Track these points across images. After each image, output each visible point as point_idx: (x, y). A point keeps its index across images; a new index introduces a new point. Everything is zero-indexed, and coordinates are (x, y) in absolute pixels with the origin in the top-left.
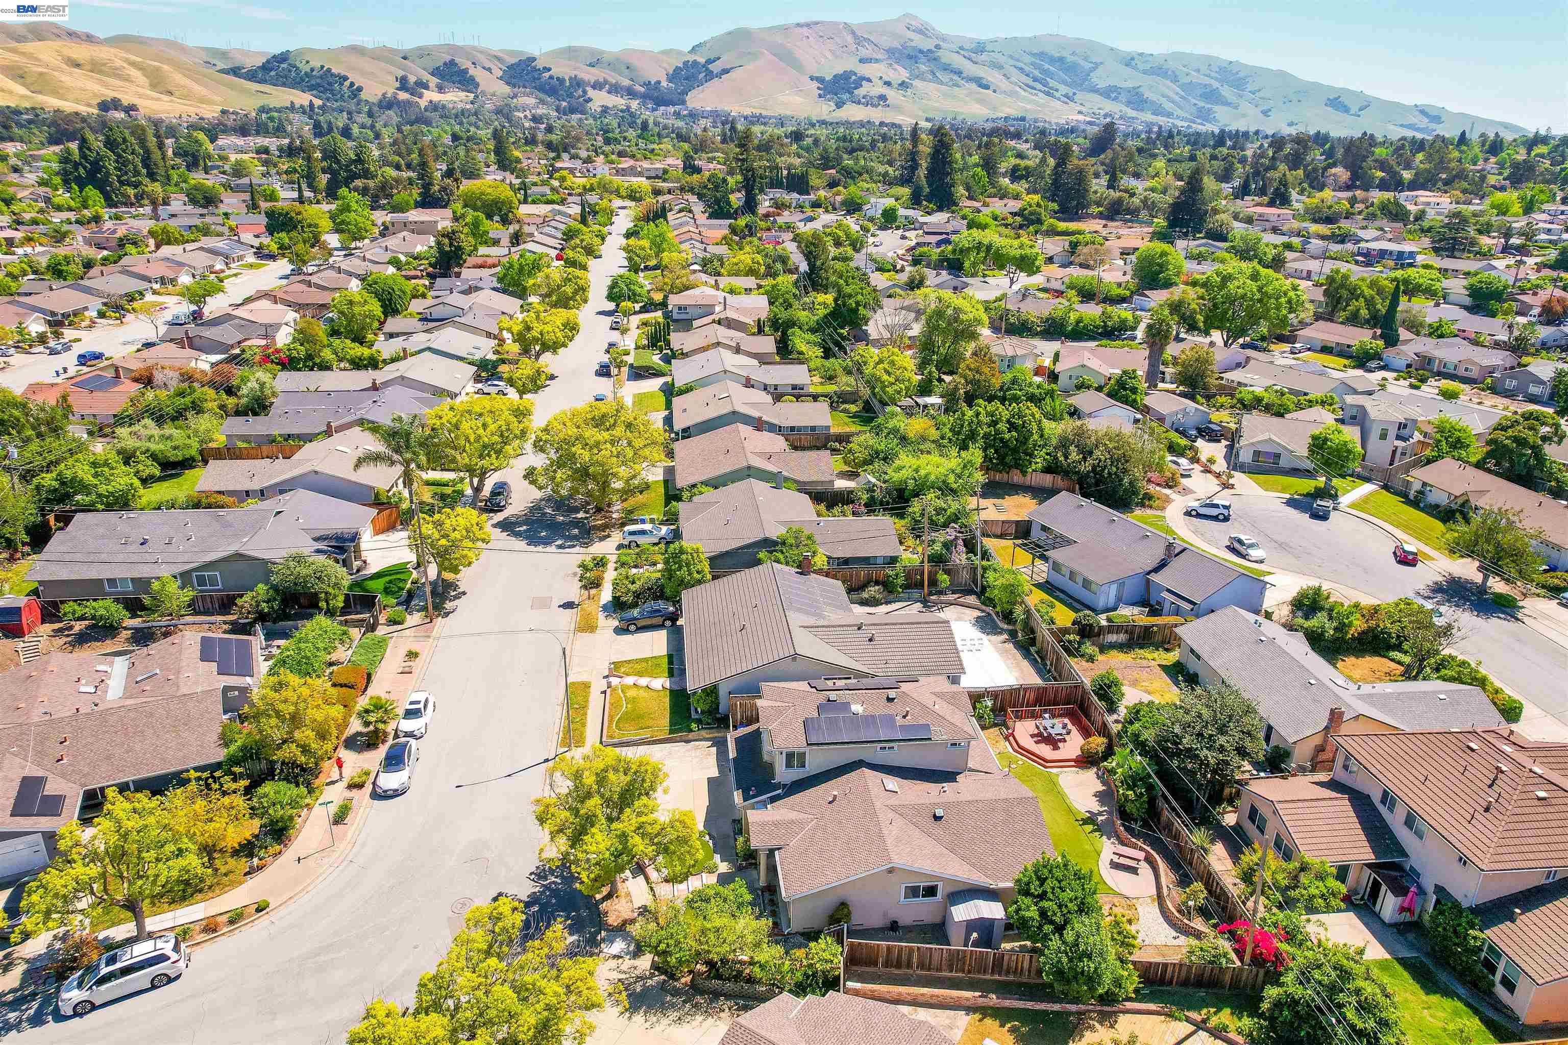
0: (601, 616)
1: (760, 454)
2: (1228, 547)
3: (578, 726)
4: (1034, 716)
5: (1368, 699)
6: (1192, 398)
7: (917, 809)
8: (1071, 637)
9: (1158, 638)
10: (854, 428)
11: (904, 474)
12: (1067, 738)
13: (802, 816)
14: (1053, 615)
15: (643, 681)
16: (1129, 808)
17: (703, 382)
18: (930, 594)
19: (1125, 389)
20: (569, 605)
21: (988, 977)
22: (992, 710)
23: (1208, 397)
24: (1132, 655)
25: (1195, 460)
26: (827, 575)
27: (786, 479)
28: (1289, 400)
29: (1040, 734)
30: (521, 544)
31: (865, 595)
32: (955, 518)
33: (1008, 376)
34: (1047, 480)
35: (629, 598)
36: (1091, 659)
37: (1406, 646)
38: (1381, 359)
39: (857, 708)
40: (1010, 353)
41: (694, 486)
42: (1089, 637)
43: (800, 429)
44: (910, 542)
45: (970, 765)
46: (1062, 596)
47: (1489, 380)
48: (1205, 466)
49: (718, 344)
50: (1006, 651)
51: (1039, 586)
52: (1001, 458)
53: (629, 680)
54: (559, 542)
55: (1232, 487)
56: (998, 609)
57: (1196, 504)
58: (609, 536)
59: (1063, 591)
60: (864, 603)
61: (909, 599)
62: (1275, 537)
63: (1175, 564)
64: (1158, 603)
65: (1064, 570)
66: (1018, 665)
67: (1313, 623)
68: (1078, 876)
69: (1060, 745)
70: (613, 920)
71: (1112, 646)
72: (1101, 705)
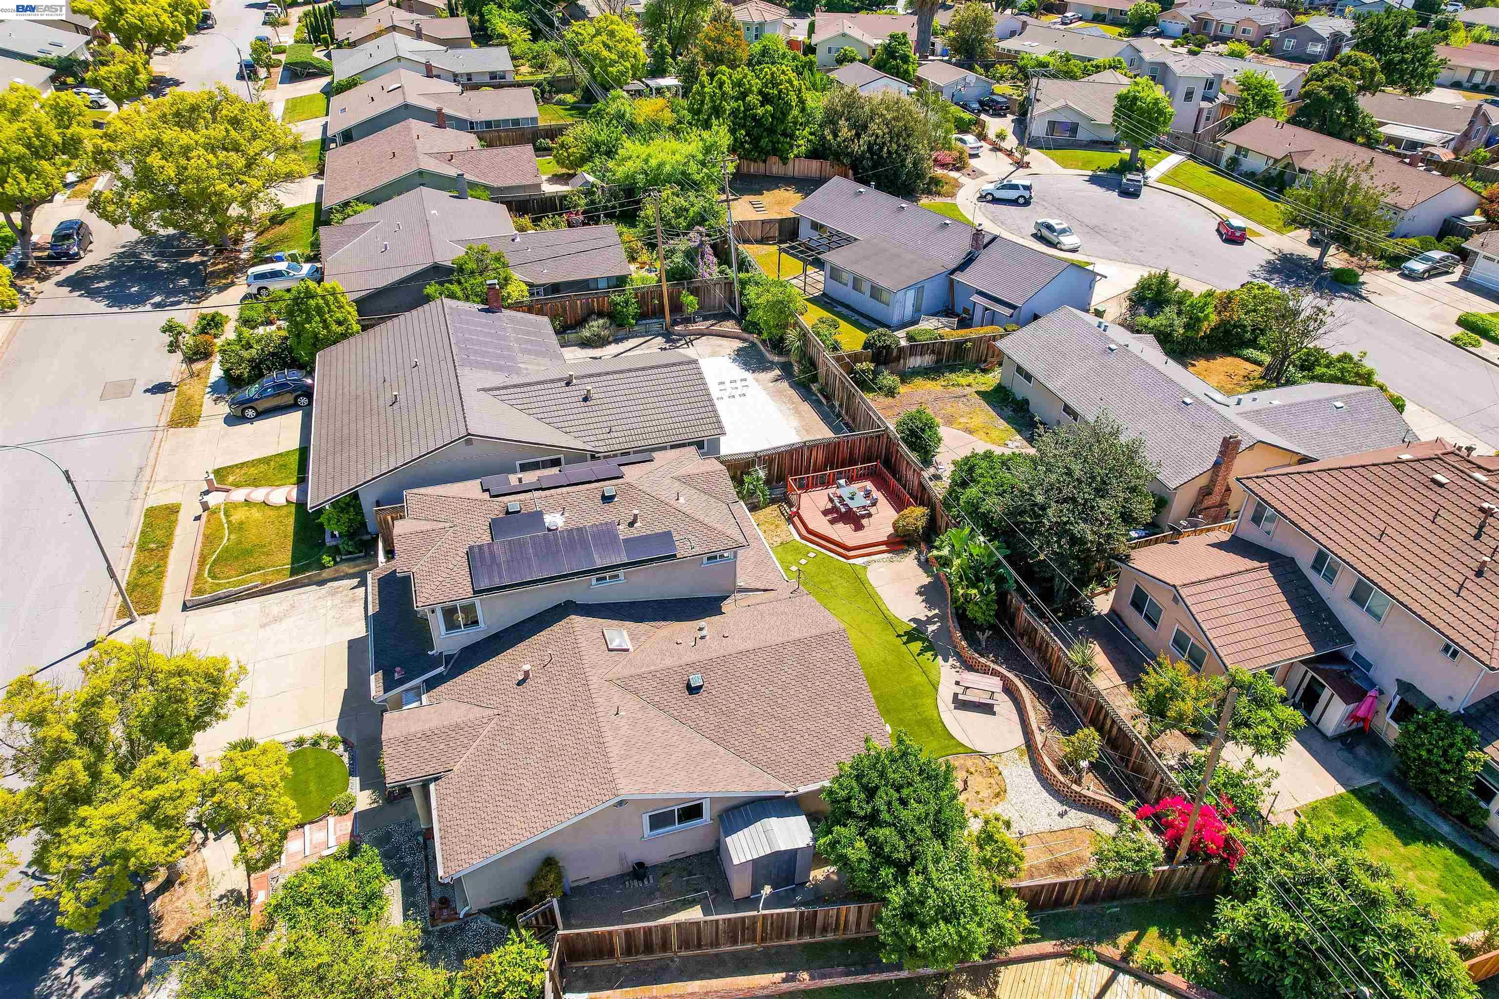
0: (208, 400)
1: (438, 156)
2: (1034, 236)
3: (151, 578)
4: (826, 483)
5: (1255, 416)
6: (971, 68)
7: (660, 678)
8: (865, 365)
9: (972, 356)
10: (570, 121)
11: (630, 167)
12: (873, 510)
13: (477, 712)
14: (837, 337)
15: (259, 494)
16: (972, 612)
17: (369, 74)
18: (675, 323)
19: (895, 58)
20: (162, 388)
21: (793, 941)
22: (768, 482)
23: (987, 67)
24: (941, 382)
25: (981, 137)
26: (530, 310)
27: (473, 185)
28: (1075, 66)
29: (835, 509)
30: (100, 306)
31: (586, 333)
32: (701, 220)
33: (757, 47)
34: (814, 167)
35: (244, 370)
36: (891, 392)
37: (1262, 341)
38: (1157, 25)
39: (554, 520)
40: (757, 19)
41: (346, 204)
42: (886, 363)
43: (498, 123)
44: (645, 256)
45: (741, 583)
46: (844, 311)
47: (1267, 42)
48: (993, 143)
49: (394, 28)
50: (780, 392)
51: (814, 301)
52: (755, 141)
53: (238, 495)
54: (158, 299)
55: (1027, 165)
56: (765, 336)
57: (990, 187)
58: (233, 284)
59: (847, 307)
60: (585, 344)
61: (647, 333)
62: (1086, 221)
63: (984, 257)
64: (966, 311)
65: (845, 277)
66: (797, 411)
67: (1158, 321)
68: (927, 773)
69: (864, 522)
70: (169, 932)
71: (917, 372)
72: (914, 457)
